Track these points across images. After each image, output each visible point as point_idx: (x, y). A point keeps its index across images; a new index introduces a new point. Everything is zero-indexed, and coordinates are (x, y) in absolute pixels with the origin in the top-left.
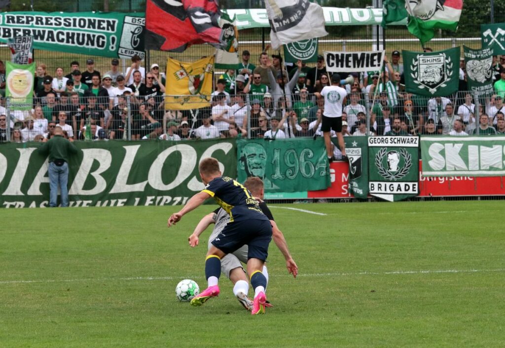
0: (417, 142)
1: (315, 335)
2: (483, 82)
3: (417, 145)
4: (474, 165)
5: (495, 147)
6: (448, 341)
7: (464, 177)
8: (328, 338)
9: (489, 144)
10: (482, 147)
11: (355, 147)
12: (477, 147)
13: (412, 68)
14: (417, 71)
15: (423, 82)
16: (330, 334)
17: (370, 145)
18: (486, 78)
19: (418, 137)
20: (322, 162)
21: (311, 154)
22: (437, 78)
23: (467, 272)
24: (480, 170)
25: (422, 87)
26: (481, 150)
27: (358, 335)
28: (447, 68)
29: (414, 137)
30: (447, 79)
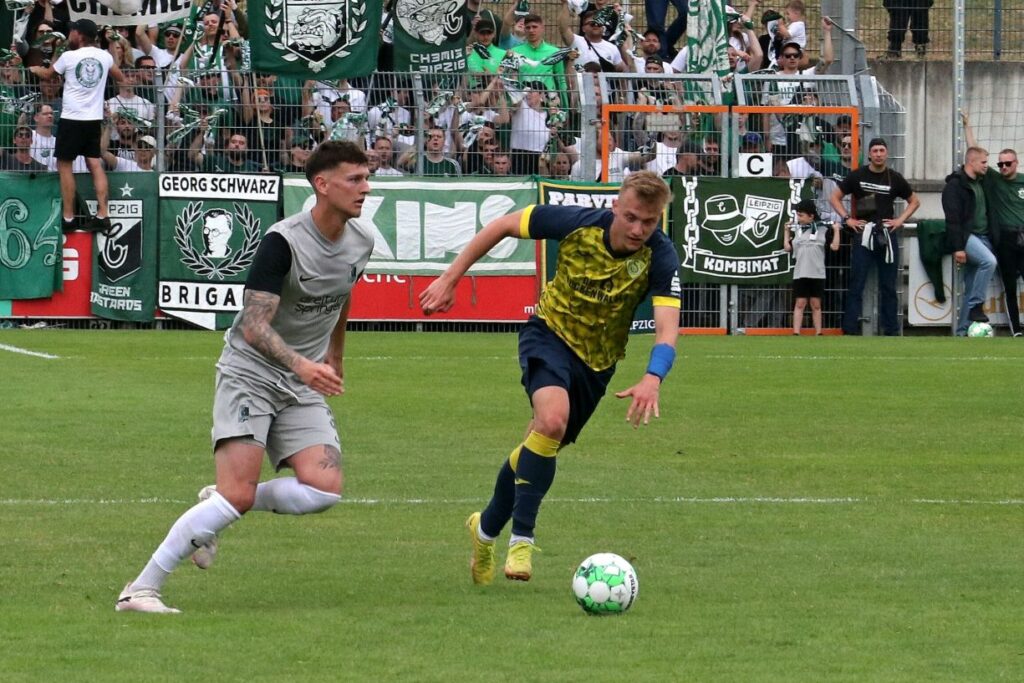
0: (275, 189)
1: (39, 647)
2: (438, 43)
3: (274, 197)
4: (407, 248)
5: (460, 206)
6: (358, 668)
7: (384, 276)
8: (70, 654)
9: (446, 200)
10: (428, 205)
11: (127, 198)
12: (417, 205)
13: (268, 14)
14: (280, 19)
15: (294, 47)
16: (76, 646)
17: (163, 193)
18: (445, 33)
19: (277, 179)
20: (50, 232)
21: (24, 212)
22: (329, 38)
23: (397, 504)
24: (423, 259)
25: (291, 58)
26: (426, 213)
27: (142, 649)
28: (352, 15)
29: (267, 179)
30: (351, 41)
